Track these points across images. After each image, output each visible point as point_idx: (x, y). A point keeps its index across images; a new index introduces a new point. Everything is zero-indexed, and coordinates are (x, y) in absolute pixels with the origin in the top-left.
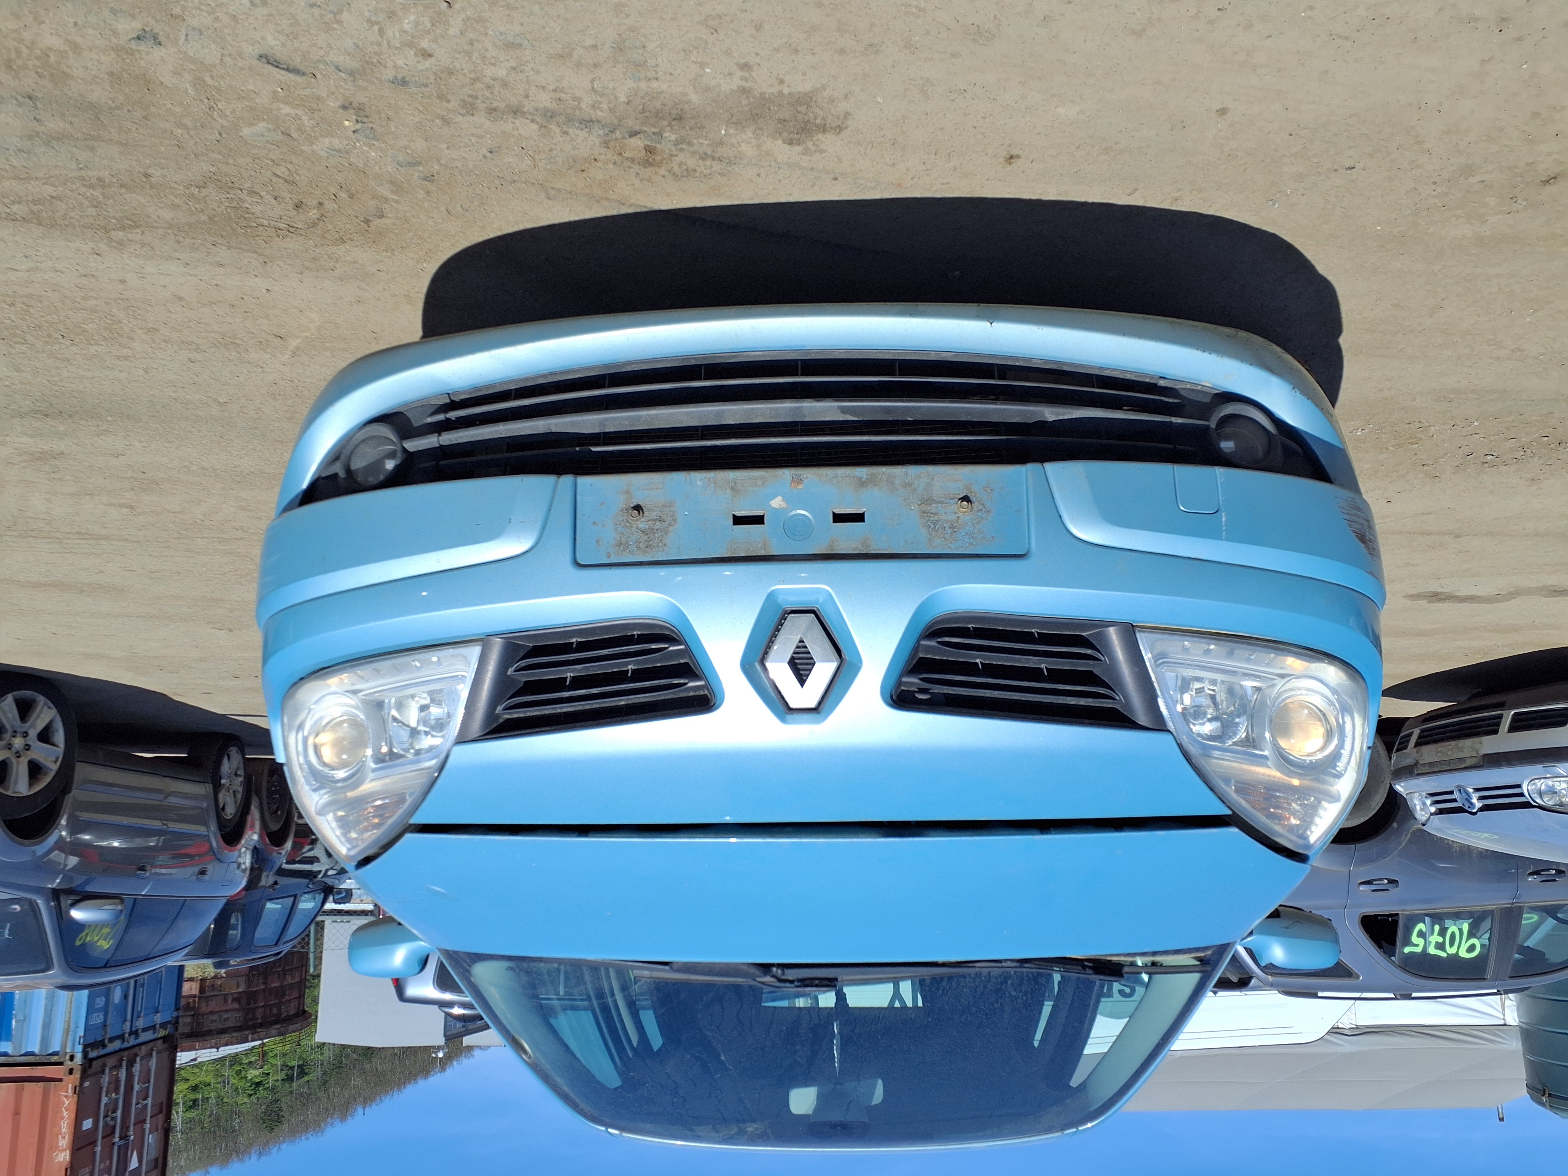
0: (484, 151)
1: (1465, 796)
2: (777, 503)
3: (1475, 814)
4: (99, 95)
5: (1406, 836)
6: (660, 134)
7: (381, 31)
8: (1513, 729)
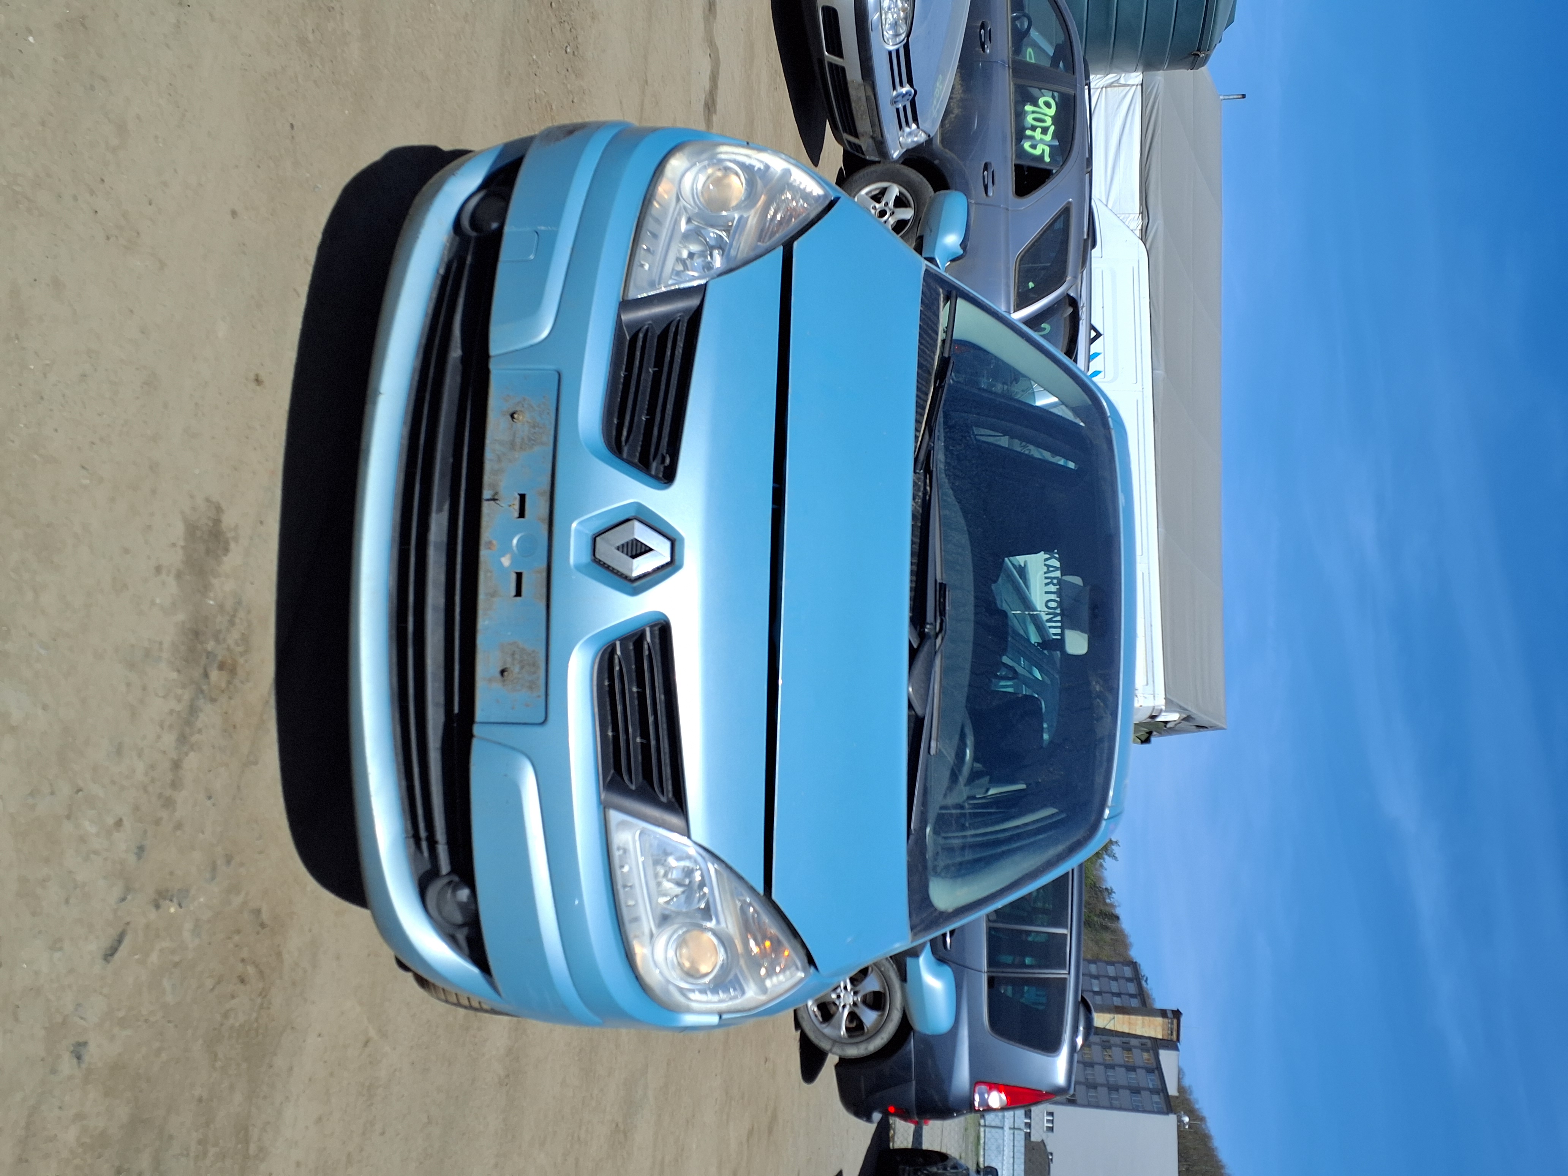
0: (209, 803)
1: (899, 98)
2: (506, 561)
3: (916, 92)
4: (123, 1112)
5: (946, 153)
6: (209, 654)
7: (96, 853)
8: (840, 55)
